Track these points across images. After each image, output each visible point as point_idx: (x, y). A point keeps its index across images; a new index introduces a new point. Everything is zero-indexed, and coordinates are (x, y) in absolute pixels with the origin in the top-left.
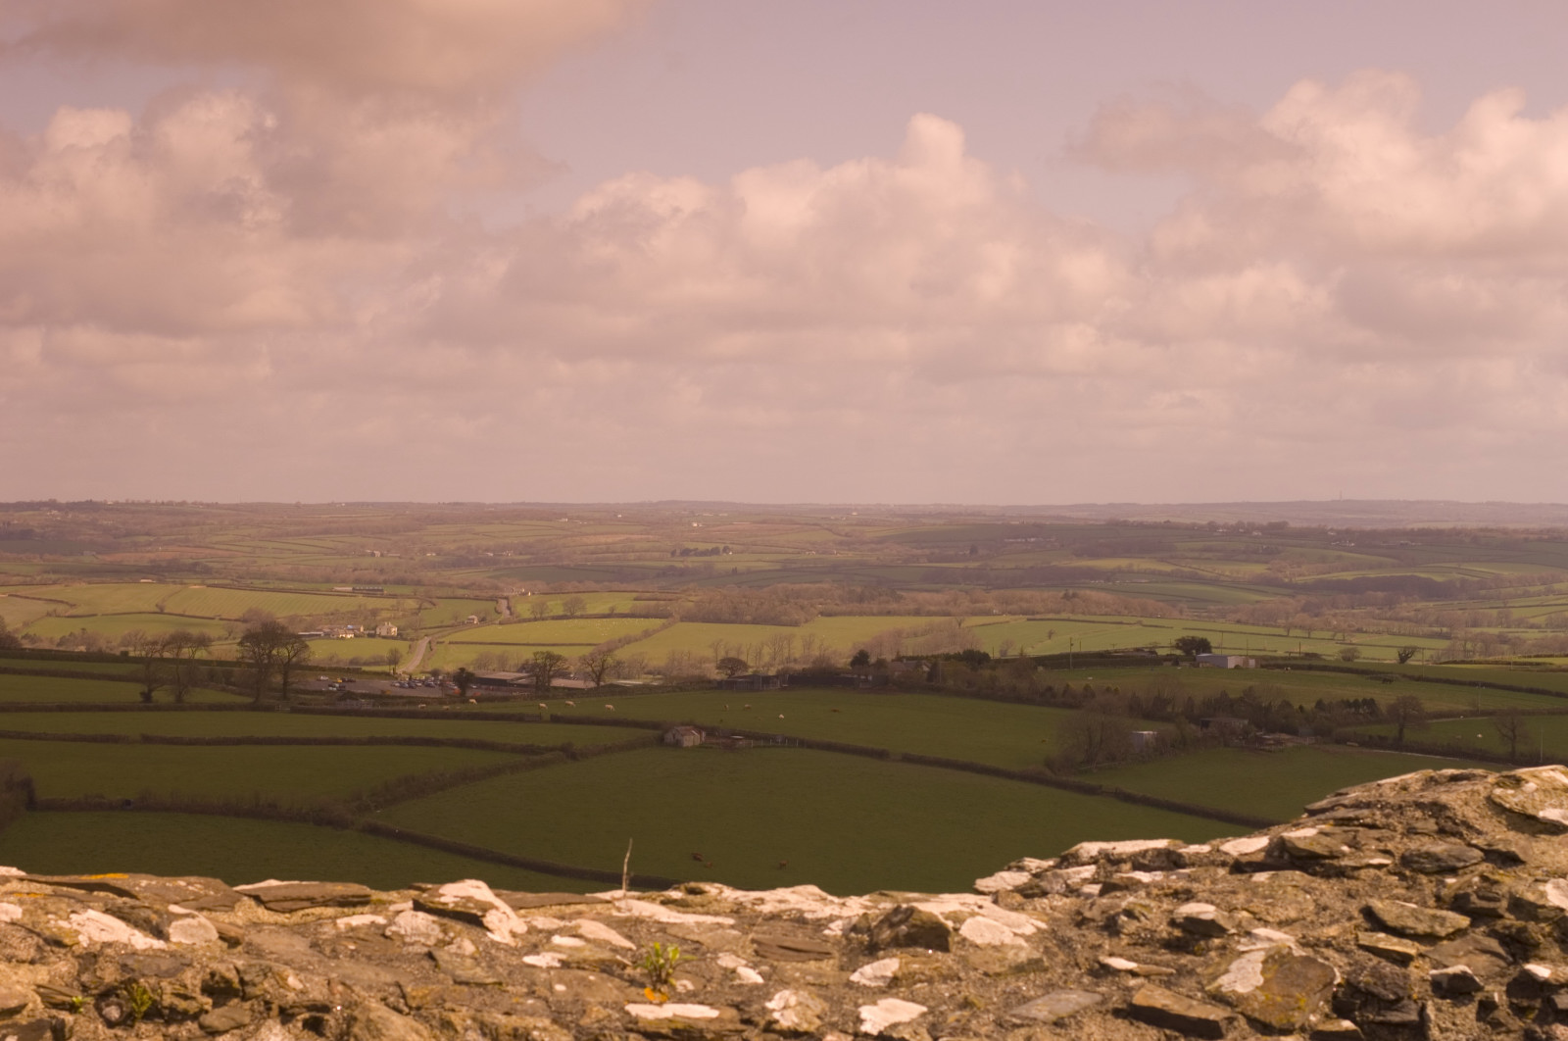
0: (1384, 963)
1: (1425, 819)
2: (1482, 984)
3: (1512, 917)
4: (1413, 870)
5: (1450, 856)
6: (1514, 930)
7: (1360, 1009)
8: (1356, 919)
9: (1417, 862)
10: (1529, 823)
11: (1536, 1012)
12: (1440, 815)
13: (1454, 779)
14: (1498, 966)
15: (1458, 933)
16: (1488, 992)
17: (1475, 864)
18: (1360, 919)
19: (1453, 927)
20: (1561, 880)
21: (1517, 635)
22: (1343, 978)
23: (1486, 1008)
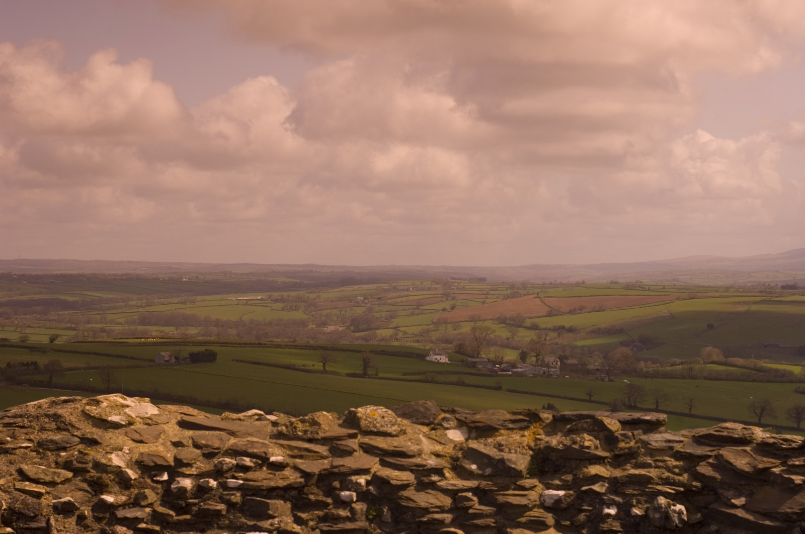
0: (28, 497)
1: (50, 423)
2: (79, 506)
3: (94, 472)
4: (44, 449)
5: (63, 441)
6: (95, 478)
7: (16, 521)
8: (14, 475)
9: (46, 445)
10: (104, 424)
11: (107, 520)
12: (58, 420)
13: (65, 402)
14: (87, 497)
15: (67, 481)
16: (82, 510)
17: (76, 445)
18: (16, 475)
19: (64, 478)
20: (119, 452)
21: (110, 328)
22: (7, 506)
23: (81, 518)
